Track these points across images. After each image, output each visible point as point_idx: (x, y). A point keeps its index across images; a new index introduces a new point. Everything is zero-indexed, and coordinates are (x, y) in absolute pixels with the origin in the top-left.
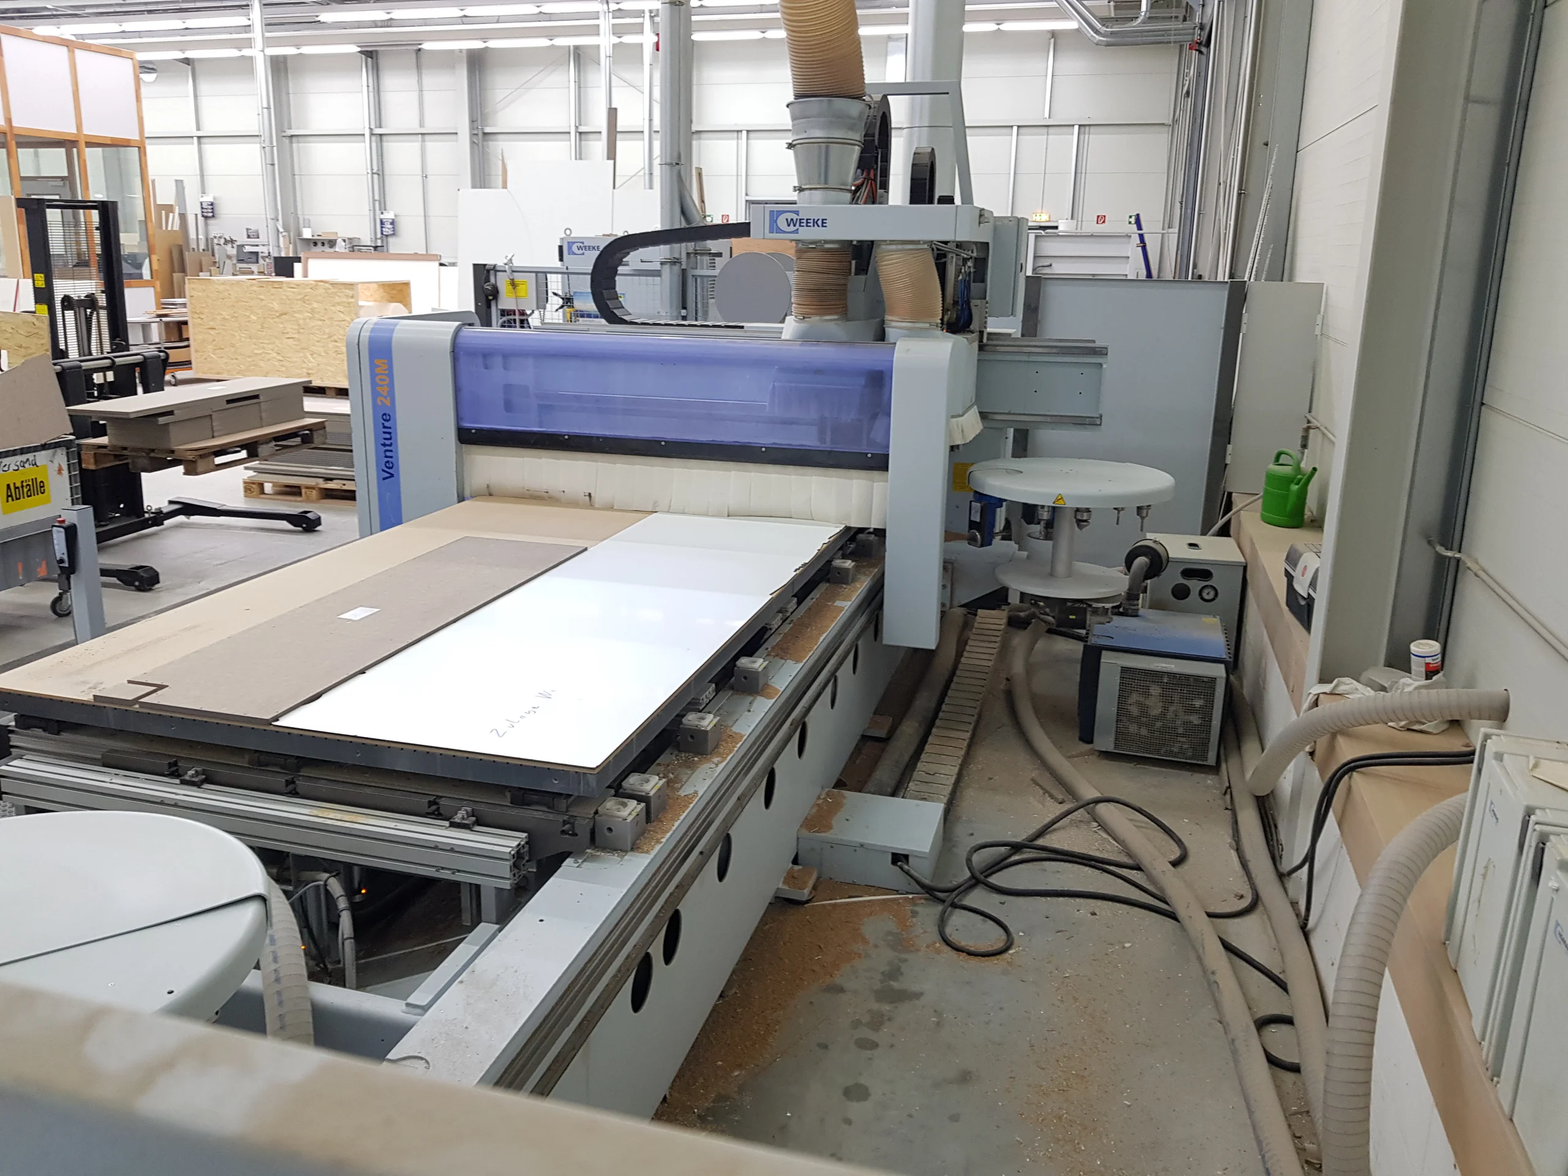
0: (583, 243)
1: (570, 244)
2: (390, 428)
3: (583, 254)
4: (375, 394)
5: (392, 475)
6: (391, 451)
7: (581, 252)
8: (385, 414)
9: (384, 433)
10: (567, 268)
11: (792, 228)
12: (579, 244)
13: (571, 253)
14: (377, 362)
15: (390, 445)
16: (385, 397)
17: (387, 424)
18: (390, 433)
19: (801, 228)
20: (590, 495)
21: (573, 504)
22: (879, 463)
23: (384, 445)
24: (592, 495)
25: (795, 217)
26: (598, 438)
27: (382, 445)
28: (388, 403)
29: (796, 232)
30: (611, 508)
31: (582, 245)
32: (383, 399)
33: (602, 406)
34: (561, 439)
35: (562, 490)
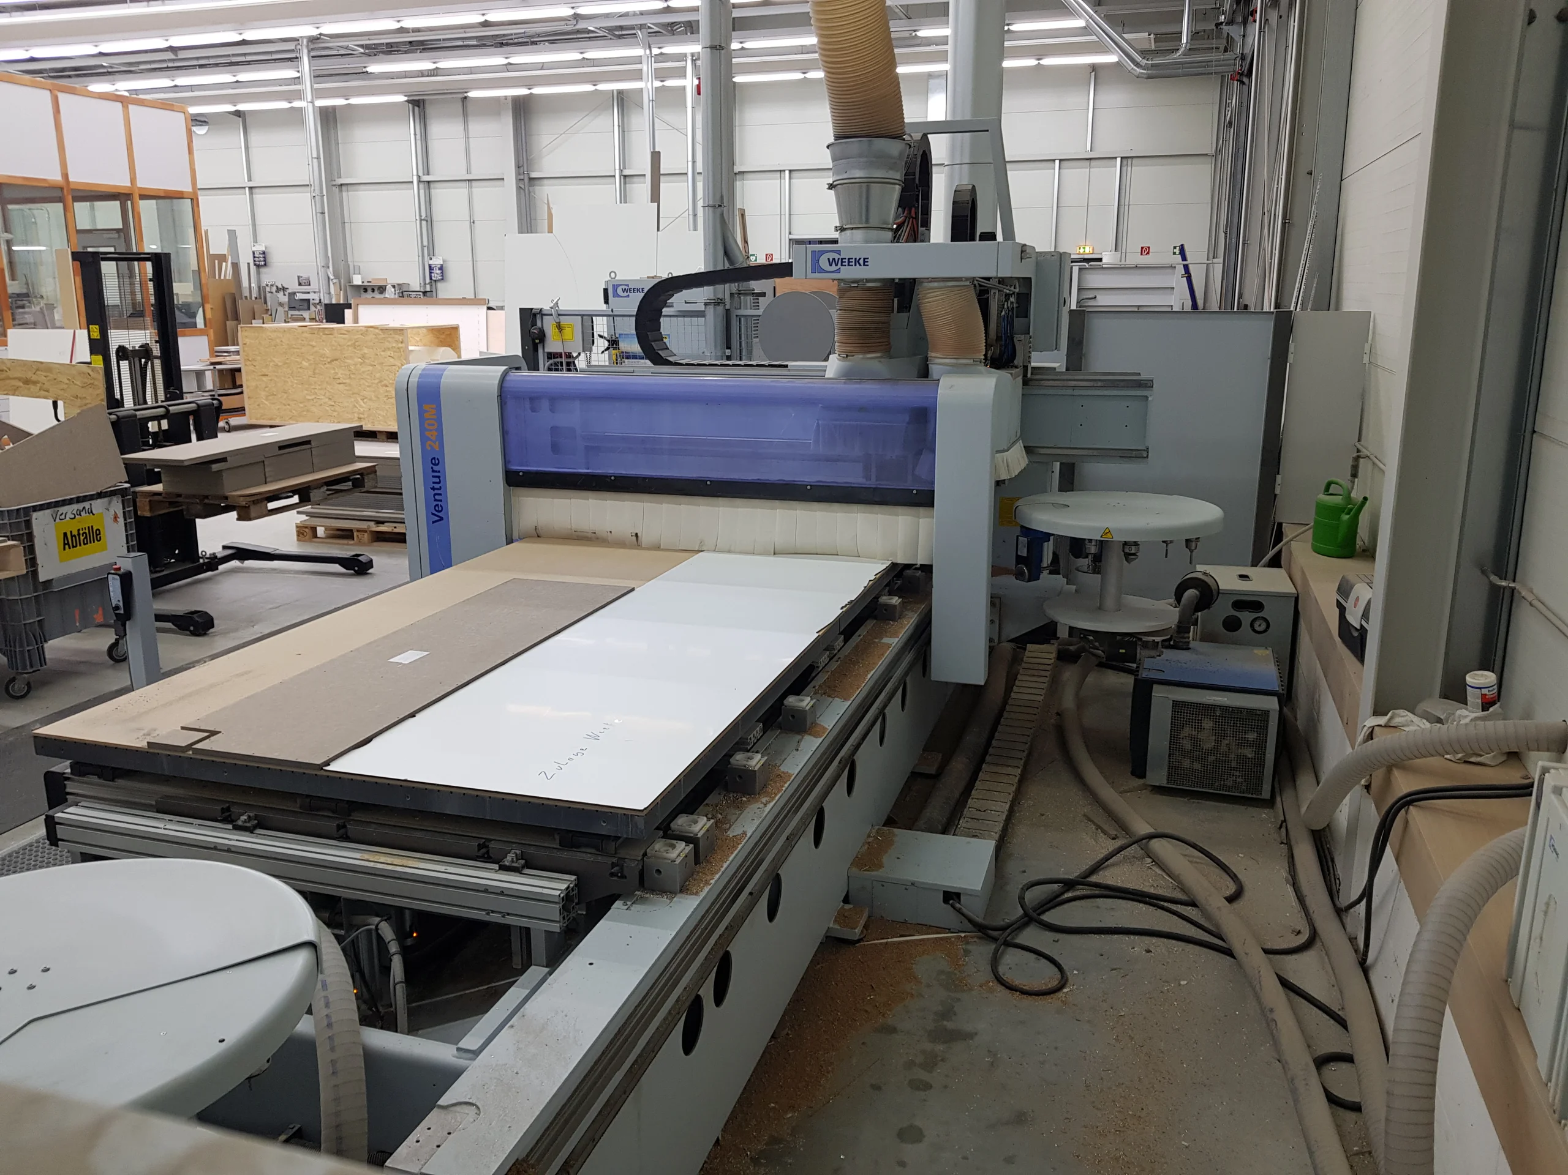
0: (628, 285)
1: (615, 287)
2: (439, 472)
3: (628, 296)
4: (424, 440)
5: (441, 519)
6: (440, 494)
7: (625, 294)
8: (434, 458)
9: (433, 477)
10: (612, 311)
11: (834, 268)
12: (624, 287)
13: (616, 295)
14: (426, 407)
15: (440, 489)
16: (434, 443)
17: (436, 468)
18: (439, 477)
19: (842, 268)
20: (637, 535)
21: (620, 544)
22: (924, 499)
23: (433, 489)
24: (639, 535)
25: (836, 256)
26: (644, 478)
27: (431, 489)
28: (436, 447)
29: (838, 271)
30: (657, 548)
31: (627, 288)
32: (433, 444)
33: (648, 446)
34: (608, 480)
35: (609, 530)
